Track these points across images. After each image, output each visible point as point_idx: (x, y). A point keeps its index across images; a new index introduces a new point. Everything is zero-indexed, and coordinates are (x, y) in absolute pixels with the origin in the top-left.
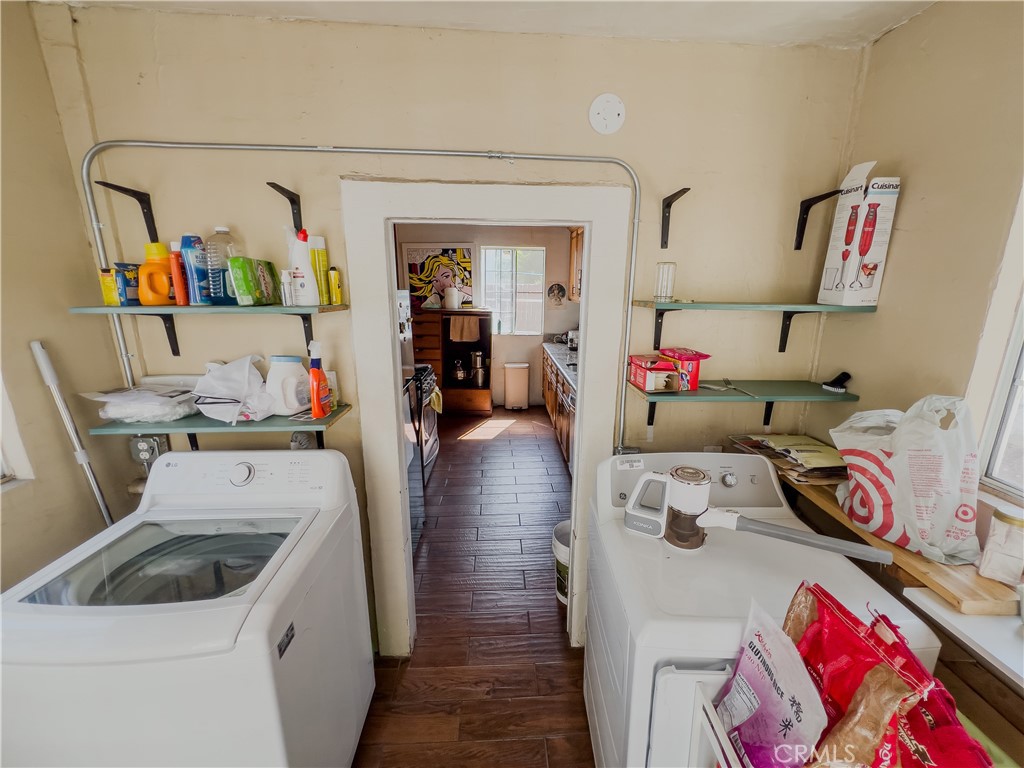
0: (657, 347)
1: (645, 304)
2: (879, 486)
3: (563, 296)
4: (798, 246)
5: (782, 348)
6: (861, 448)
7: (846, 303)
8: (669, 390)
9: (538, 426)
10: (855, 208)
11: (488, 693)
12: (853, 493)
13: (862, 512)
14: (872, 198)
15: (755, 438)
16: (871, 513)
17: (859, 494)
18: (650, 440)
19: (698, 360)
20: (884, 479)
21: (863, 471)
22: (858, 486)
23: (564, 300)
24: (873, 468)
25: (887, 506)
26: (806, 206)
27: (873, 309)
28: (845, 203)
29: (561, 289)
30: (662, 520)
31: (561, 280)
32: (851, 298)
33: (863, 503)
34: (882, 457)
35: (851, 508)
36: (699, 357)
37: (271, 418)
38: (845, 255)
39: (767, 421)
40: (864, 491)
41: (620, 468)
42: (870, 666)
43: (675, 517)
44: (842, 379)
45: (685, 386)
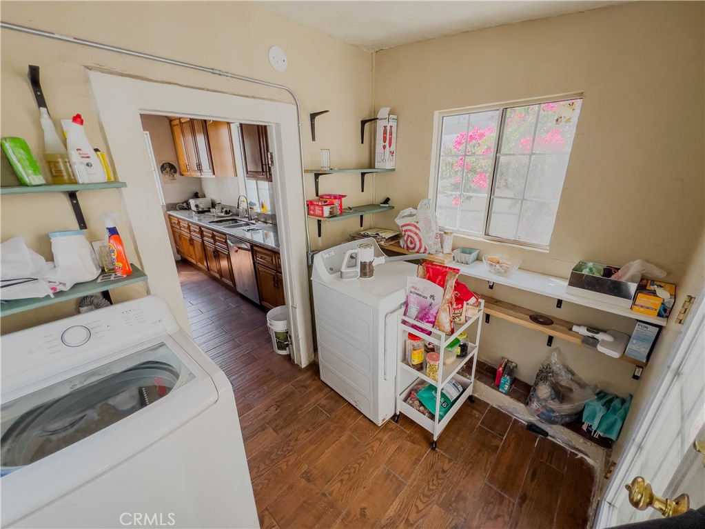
0: (317, 195)
1: (311, 171)
2: (416, 234)
3: (175, 172)
4: (362, 143)
5: (363, 191)
6: (408, 223)
7: (387, 168)
8: (332, 215)
9: (188, 274)
10: (385, 127)
11: (276, 410)
12: (406, 242)
13: (412, 246)
14: (391, 124)
15: (362, 233)
16: (415, 245)
17: (410, 239)
18: (320, 245)
19: (340, 198)
20: (417, 231)
21: (410, 231)
22: (409, 236)
23: (177, 176)
24: (413, 229)
25: (420, 240)
26: (363, 123)
27: (394, 170)
28: (380, 125)
29: (172, 167)
30: (358, 269)
31: (172, 160)
32: (389, 166)
33: (411, 243)
34: (416, 224)
35: (407, 246)
36: (340, 197)
37: (77, 286)
38: (384, 147)
39: (361, 226)
40: (411, 237)
41: (325, 257)
42: (446, 275)
43: (363, 265)
44: (387, 201)
45: (339, 212)
